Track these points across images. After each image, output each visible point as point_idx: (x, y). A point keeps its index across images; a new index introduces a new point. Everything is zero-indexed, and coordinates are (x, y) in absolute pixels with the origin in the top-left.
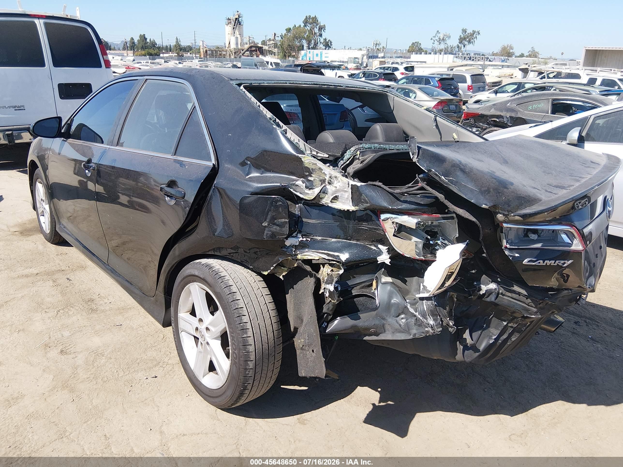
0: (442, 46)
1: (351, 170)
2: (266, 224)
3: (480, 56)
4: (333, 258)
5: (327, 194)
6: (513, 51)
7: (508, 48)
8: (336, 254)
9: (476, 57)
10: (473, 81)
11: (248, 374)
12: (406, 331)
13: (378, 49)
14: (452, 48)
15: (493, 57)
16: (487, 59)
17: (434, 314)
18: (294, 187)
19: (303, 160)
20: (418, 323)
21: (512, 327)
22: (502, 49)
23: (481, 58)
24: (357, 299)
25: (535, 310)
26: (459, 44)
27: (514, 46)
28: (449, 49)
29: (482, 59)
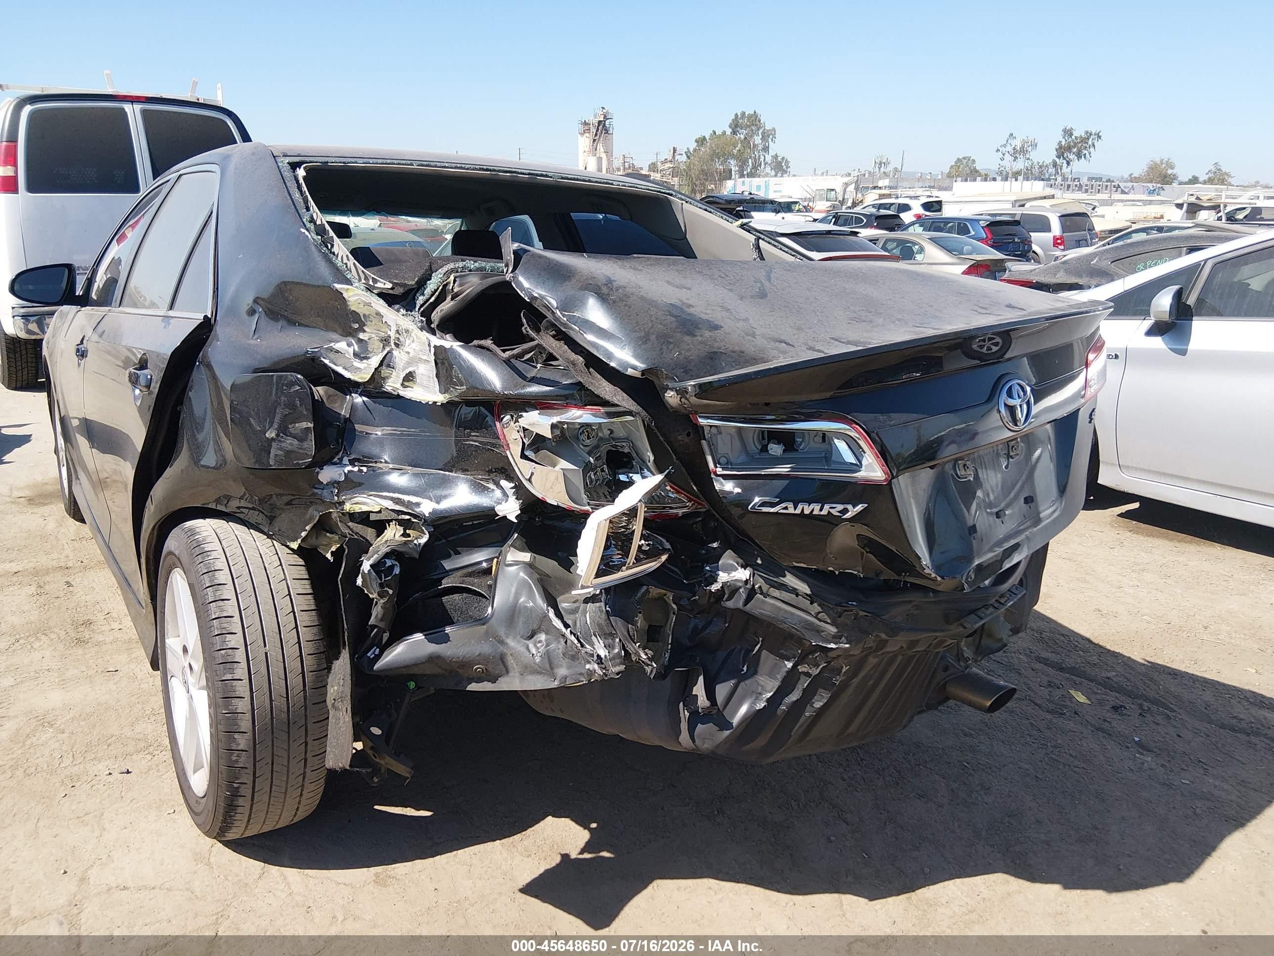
0: (1020, 165)
1: (436, 316)
2: (273, 435)
3: (1101, 183)
4: (407, 507)
5: (393, 368)
6: (1174, 171)
7: (1164, 165)
8: (414, 499)
9: (1092, 185)
10: (1065, 228)
11: (237, 761)
12: (544, 670)
13: (884, 172)
14: (1041, 167)
15: (1130, 184)
16: (1117, 188)
17: (607, 635)
18: (332, 355)
19: (345, 295)
20: (571, 653)
21: (807, 674)
22: (1150, 168)
23: (1104, 187)
24: (446, 597)
25: (833, 630)
26: (1057, 160)
27: (1174, 160)
28: (1036, 170)
29: (1106, 190)
